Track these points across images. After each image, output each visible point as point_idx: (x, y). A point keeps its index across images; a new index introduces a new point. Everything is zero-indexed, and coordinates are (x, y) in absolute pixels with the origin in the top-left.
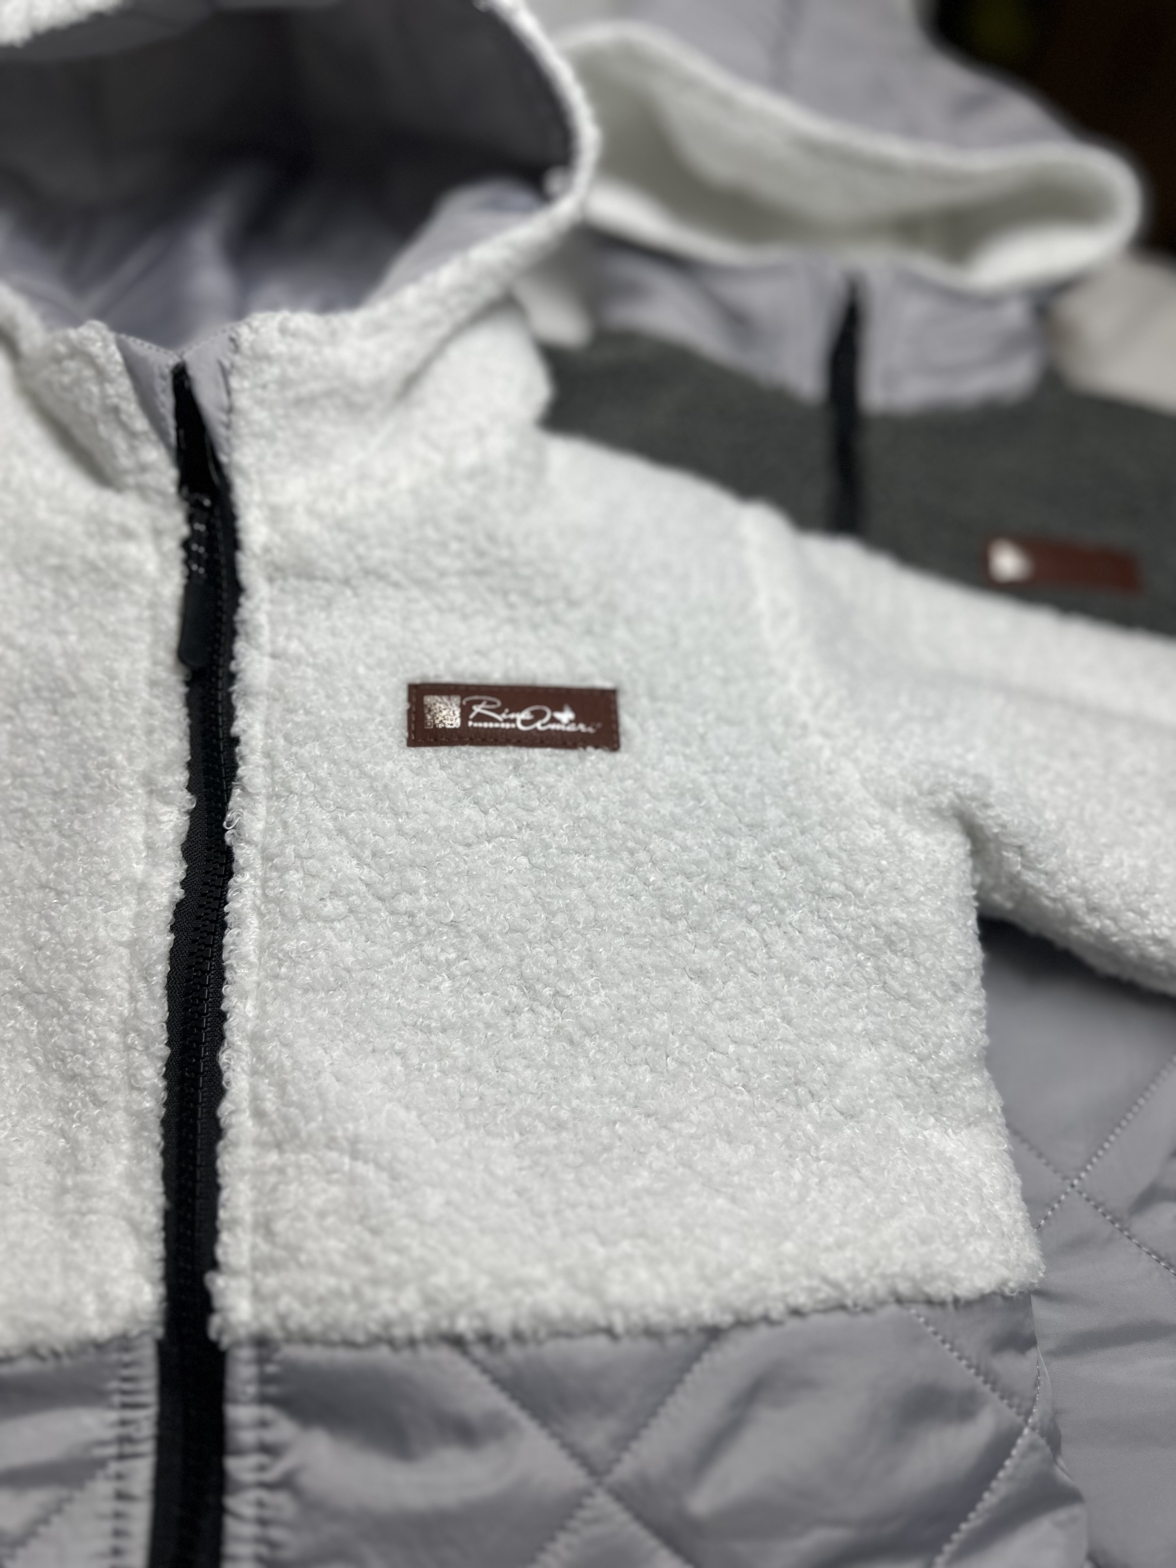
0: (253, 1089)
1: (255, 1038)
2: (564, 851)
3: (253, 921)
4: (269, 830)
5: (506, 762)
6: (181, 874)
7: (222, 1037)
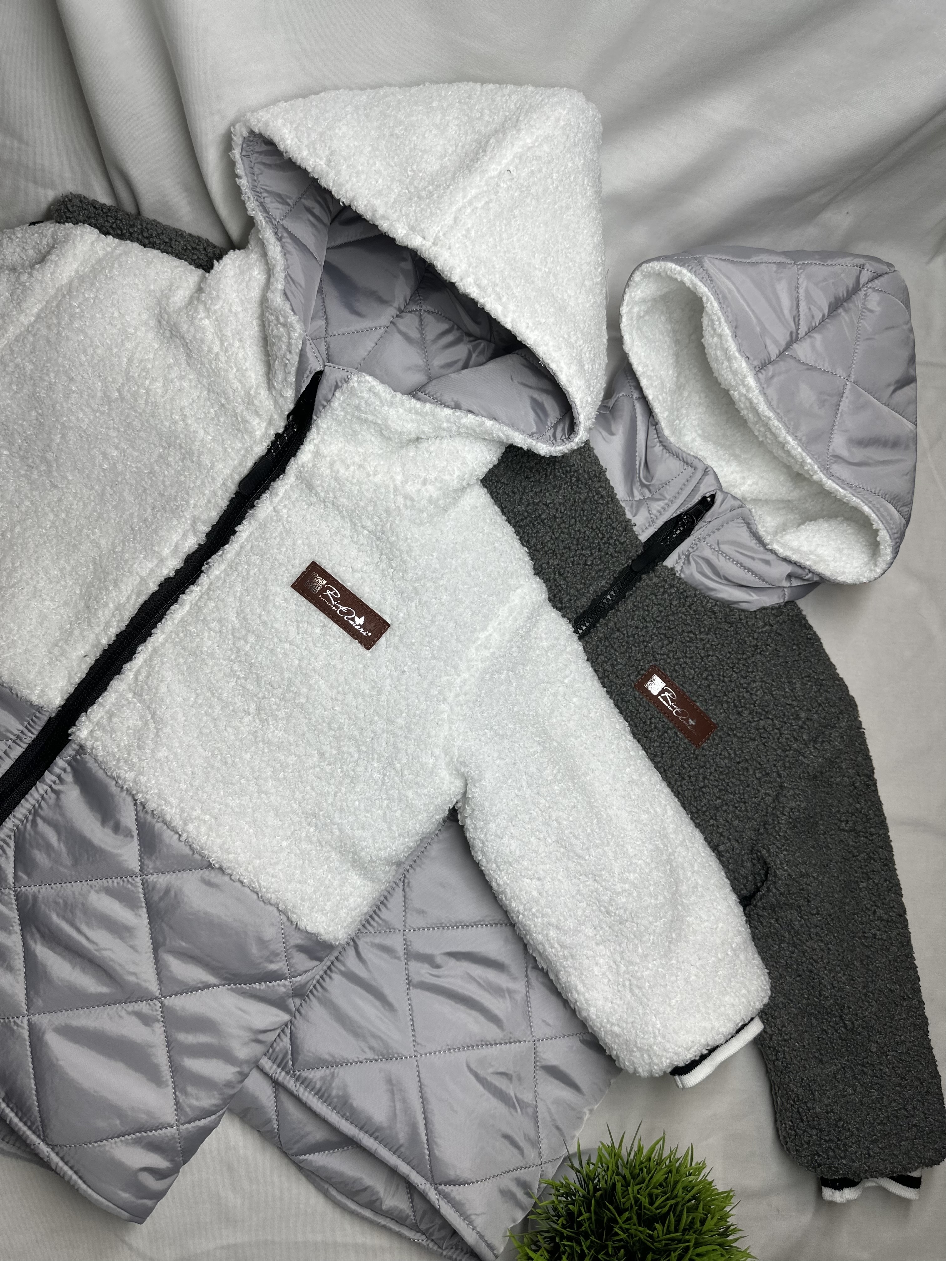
0: (141, 667)
1: (155, 650)
2: (314, 670)
3: (187, 607)
4: (218, 578)
5: (321, 621)
6: (178, 567)
7: (145, 641)
